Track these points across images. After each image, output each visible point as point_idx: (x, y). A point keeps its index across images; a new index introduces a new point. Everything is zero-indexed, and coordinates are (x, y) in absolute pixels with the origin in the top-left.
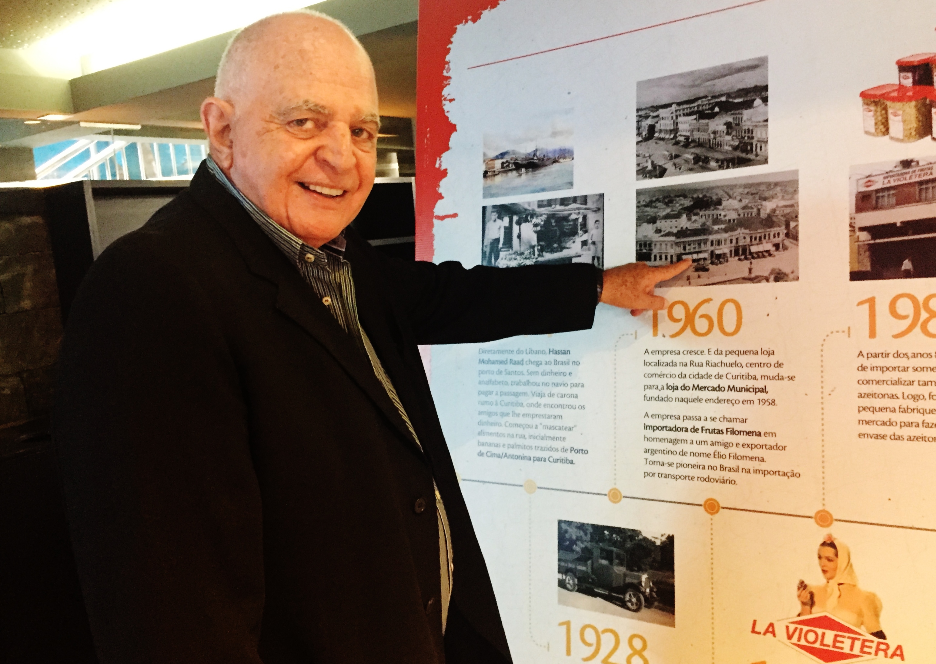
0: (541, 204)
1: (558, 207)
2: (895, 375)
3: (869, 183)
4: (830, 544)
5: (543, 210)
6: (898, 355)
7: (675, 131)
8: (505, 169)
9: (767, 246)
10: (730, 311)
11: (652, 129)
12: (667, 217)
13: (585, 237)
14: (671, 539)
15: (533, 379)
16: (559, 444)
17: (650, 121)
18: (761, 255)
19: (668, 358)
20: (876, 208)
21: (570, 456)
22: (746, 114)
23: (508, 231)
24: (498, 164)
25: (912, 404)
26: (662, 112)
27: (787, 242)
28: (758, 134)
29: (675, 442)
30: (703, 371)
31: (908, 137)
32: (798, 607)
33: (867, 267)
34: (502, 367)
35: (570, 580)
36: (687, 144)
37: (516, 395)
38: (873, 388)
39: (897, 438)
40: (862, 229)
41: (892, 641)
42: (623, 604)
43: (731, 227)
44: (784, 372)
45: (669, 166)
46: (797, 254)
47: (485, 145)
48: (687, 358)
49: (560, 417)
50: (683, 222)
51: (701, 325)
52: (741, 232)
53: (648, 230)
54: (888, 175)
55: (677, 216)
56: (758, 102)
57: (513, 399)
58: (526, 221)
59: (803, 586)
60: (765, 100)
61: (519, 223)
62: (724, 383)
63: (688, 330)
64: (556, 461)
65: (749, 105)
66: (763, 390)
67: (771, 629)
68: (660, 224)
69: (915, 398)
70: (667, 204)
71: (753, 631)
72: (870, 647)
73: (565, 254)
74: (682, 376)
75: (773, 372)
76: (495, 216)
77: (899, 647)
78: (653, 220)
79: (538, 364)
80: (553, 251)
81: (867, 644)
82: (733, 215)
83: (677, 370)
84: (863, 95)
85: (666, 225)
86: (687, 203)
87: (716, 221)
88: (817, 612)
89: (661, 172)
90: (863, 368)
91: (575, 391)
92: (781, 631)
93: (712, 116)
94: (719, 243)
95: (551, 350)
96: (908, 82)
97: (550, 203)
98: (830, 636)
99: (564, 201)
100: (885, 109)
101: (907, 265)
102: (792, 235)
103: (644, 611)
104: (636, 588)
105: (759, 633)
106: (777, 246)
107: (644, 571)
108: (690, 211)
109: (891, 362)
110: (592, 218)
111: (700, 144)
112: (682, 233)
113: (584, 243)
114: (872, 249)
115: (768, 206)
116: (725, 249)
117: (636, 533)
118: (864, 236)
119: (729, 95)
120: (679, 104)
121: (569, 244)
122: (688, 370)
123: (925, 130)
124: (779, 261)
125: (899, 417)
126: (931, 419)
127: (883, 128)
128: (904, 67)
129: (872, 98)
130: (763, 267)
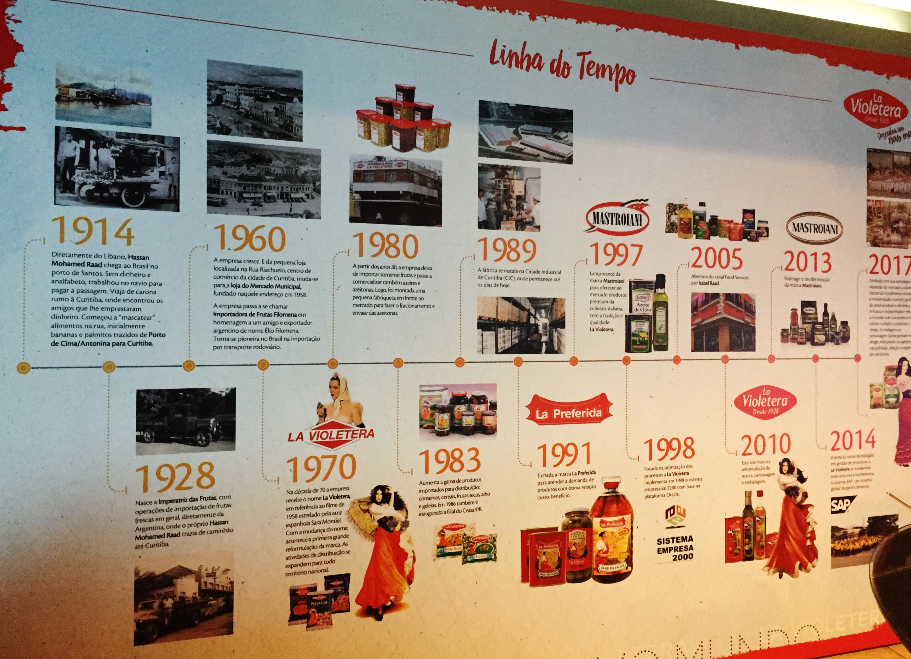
0: (119, 135)
1: (137, 141)
2: (372, 278)
3: (360, 166)
4: (336, 378)
5: (122, 141)
6: (373, 267)
7: (238, 103)
8: (81, 98)
9: (301, 195)
10: (277, 235)
11: (220, 98)
12: (232, 164)
13: (162, 169)
14: (233, 391)
15: (111, 279)
16: (139, 331)
17: (218, 92)
18: (298, 200)
19: (232, 265)
20: (364, 181)
21: (148, 339)
22: (289, 105)
23: (85, 153)
24: (73, 92)
25: (380, 295)
26: (228, 88)
27: (314, 194)
28: (296, 121)
29: (237, 323)
30: (259, 274)
31: (380, 144)
32: (317, 419)
33: (358, 215)
34: (79, 269)
35: (147, 435)
36: (247, 115)
37: (95, 292)
38: (361, 286)
39: (373, 314)
40: (357, 192)
41: (368, 428)
42: (195, 443)
43: (278, 179)
44: (311, 276)
45: (233, 128)
46: (320, 202)
47: (58, 72)
48: (247, 266)
49: (139, 309)
50: (244, 170)
51: (258, 243)
52: (285, 183)
53: (217, 172)
54: (370, 163)
55: (240, 165)
56: (296, 100)
57: (91, 296)
58: (104, 147)
59: (320, 406)
60: (301, 100)
61: (96, 147)
62: (273, 283)
63: (248, 246)
64: (135, 344)
65: (291, 100)
66: (298, 287)
67: (300, 436)
68: (226, 168)
69: (382, 291)
70: (232, 155)
71: (290, 440)
72: (357, 434)
73: (143, 179)
74: (243, 278)
75: (305, 275)
76: (69, 137)
77: (372, 430)
78: (221, 165)
79: (117, 267)
80: (131, 175)
81: (355, 432)
82: (279, 171)
83: (240, 274)
84: (358, 112)
85: (232, 170)
86: (247, 157)
87: (268, 173)
88: (328, 420)
89: (228, 132)
90: (356, 274)
91: (153, 288)
92: (306, 436)
93: (265, 101)
94: (270, 188)
95: (131, 256)
96: (381, 112)
97: (128, 136)
98: (335, 431)
99: (142, 137)
100: (369, 124)
101: (379, 216)
102: (318, 191)
103: (212, 444)
104: (206, 429)
105: (293, 440)
106: (308, 196)
107: (212, 417)
108: (249, 163)
109: (370, 271)
110: (168, 156)
111: (256, 118)
112: (242, 178)
113: (162, 174)
114: (361, 204)
115: (303, 169)
116: (274, 193)
117: (207, 390)
118: (357, 196)
119: (277, 89)
120: (241, 85)
121: (148, 172)
122: (248, 274)
123: (389, 141)
124: (309, 205)
125: (373, 302)
126: (389, 302)
127: (368, 135)
128: (379, 102)
129: (362, 116)
130: (299, 208)
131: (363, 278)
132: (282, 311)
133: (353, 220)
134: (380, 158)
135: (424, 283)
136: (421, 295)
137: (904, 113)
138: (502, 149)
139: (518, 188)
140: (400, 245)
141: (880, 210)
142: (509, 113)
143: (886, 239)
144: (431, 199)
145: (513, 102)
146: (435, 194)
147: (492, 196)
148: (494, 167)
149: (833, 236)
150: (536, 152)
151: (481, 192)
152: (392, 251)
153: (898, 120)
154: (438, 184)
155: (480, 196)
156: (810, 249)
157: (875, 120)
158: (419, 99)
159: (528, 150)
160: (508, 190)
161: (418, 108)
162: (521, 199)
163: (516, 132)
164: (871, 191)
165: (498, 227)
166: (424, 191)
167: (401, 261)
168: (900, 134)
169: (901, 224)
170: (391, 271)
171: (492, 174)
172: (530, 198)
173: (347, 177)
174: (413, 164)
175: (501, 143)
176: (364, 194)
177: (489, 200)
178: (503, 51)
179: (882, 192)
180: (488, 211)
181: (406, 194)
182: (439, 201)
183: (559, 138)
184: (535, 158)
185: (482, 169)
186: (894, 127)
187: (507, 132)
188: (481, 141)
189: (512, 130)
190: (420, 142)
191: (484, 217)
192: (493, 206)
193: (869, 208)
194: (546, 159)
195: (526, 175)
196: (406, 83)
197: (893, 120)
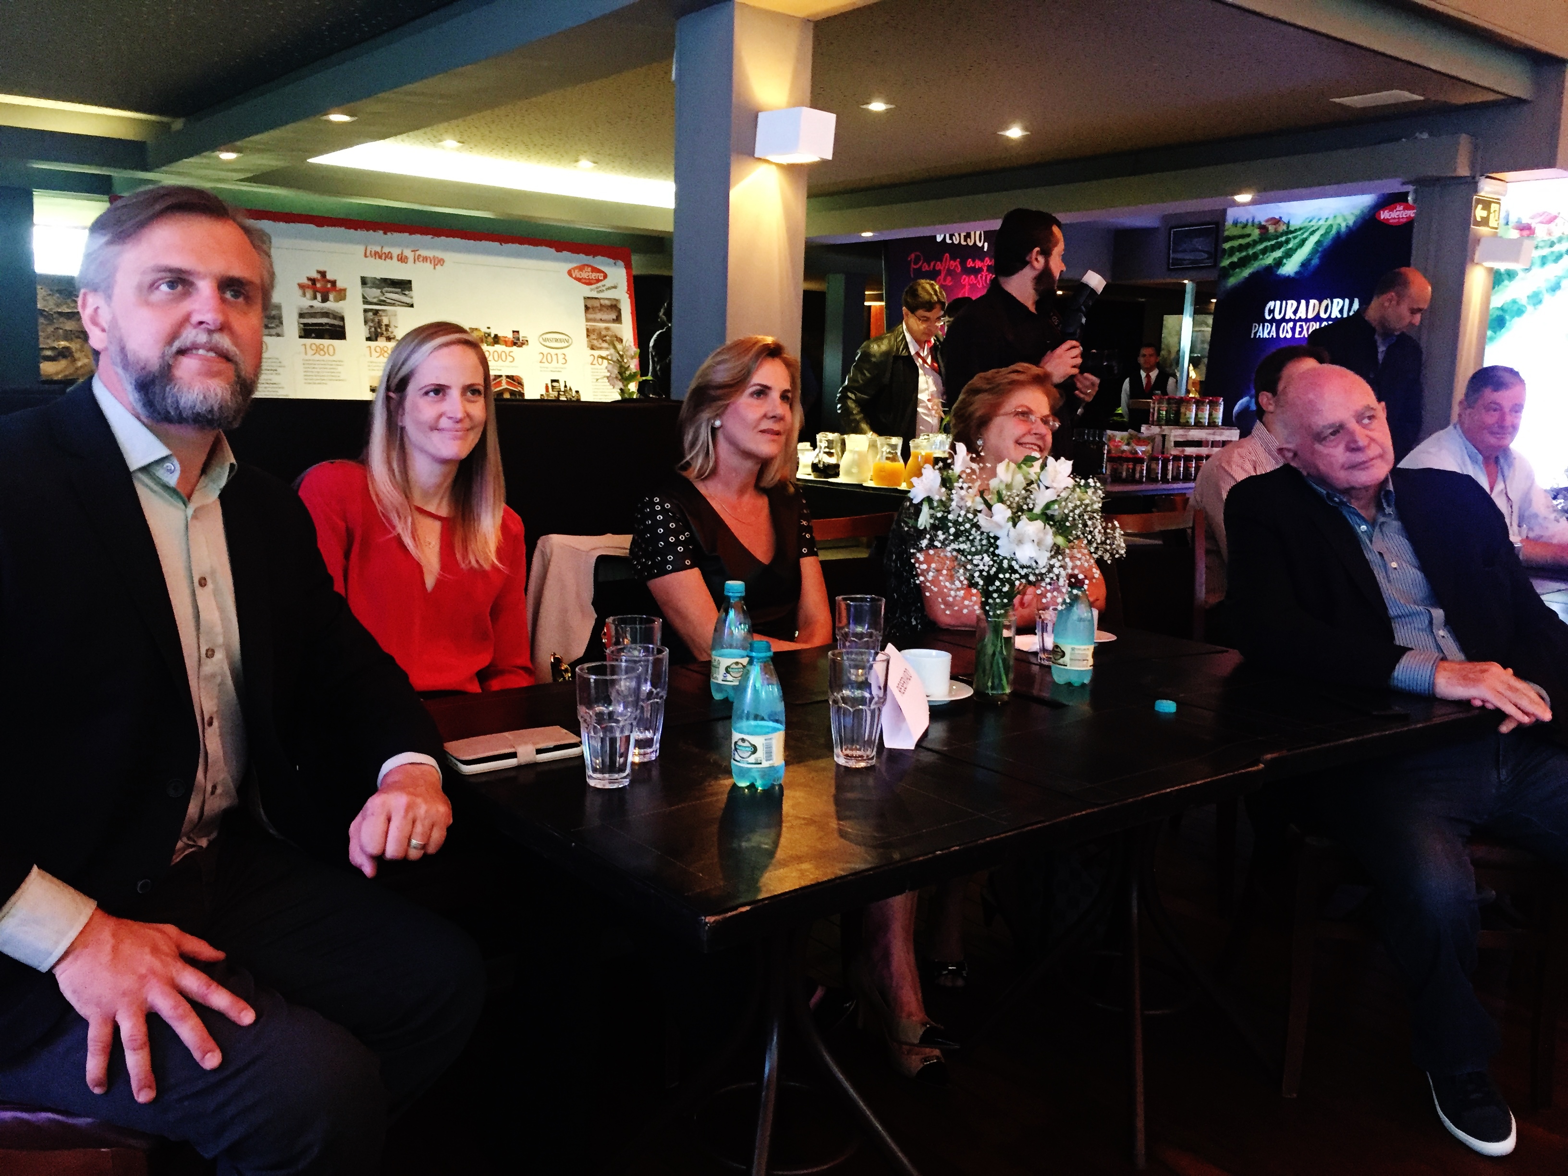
2: (312, 366)
3: (302, 311)
6: (313, 360)
9: (274, 325)
18: (273, 328)
27: (280, 325)
31: (311, 299)
33: (303, 335)
40: (301, 324)
46: (283, 329)
54: (307, 309)
84: (298, 284)
90: (304, 364)
96: (310, 284)
100: (305, 290)
101: (313, 335)
102: (281, 323)
106: (277, 325)
114: (304, 329)
115: (274, 313)
118: (302, 326)
123: (315, 298)
124: (278, 330)
125: (314, 378)
126: (323, 378)
127: (304, 295)
128: (309, 279)
129: (302, 286)
130: (273, 331)
131: (307, 366)
132: (269, 382)
133: (300, 337)
134: (312, 307)
135: (340, 369)
136: (338, 374)
137: (605, 276)
138: (375, 300)
139: (385, 321)
140: (325, 349)
141: (594, 330)
142: (377, 282)
143: (599, 346)
144: (339, 326)
145: (379, 277)
146: (341, 323)
147: (372, 324)
148: (371, 310)
149: (566, 344)
150: (393, 302)
151: (366, 322)
152: (322, 353)
153: (601, 280)
154: (342, 319)
155: (365, 325)
156: (553, 352)
157: (588, 281)
158: (329, 276)
159: (388, 301)
160: (379, 323)
161: (329, 281)
162: (387, 326)
163: (381, 292)
164: (588, 320)
165: (376, 340)
166: (336, 322)
167: (327, 357)
168: (604, 288)
169: (608, 338)
170: (323, 363)
171: (370, 314)
172: (392, 325)
173: (296, 316)
174: (329, 309)
175: (375, 298)
176: (305, 325)
177: (371, 327)
178: (371, 251)
179: (595, 320)
180: (370, 332)
181: (327, 324)
182: (343, 327)
183: (405, 294)
184: (393, 305)
185: (365, 311)
186: (600, 284)
187: (376, 292)
188: (364, 297)
189: (379, 291)
190: (331, 297)
191: (368, 336)
192: (373, 329)
193: (588, 330)
194: (399, 305)
195: (389, 313)
196: (322, 269)
197: (598, 281)
